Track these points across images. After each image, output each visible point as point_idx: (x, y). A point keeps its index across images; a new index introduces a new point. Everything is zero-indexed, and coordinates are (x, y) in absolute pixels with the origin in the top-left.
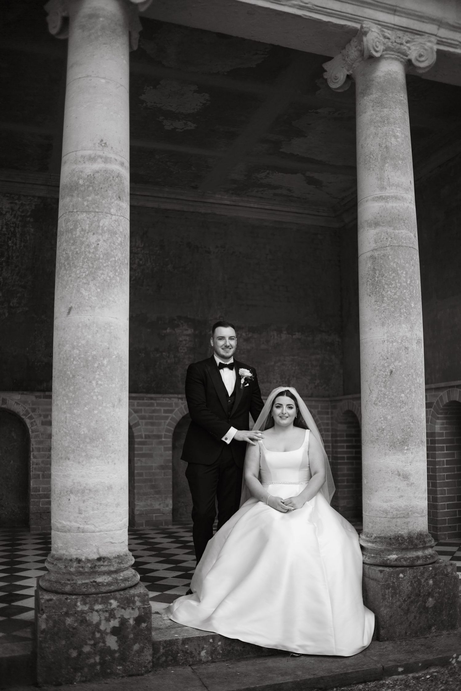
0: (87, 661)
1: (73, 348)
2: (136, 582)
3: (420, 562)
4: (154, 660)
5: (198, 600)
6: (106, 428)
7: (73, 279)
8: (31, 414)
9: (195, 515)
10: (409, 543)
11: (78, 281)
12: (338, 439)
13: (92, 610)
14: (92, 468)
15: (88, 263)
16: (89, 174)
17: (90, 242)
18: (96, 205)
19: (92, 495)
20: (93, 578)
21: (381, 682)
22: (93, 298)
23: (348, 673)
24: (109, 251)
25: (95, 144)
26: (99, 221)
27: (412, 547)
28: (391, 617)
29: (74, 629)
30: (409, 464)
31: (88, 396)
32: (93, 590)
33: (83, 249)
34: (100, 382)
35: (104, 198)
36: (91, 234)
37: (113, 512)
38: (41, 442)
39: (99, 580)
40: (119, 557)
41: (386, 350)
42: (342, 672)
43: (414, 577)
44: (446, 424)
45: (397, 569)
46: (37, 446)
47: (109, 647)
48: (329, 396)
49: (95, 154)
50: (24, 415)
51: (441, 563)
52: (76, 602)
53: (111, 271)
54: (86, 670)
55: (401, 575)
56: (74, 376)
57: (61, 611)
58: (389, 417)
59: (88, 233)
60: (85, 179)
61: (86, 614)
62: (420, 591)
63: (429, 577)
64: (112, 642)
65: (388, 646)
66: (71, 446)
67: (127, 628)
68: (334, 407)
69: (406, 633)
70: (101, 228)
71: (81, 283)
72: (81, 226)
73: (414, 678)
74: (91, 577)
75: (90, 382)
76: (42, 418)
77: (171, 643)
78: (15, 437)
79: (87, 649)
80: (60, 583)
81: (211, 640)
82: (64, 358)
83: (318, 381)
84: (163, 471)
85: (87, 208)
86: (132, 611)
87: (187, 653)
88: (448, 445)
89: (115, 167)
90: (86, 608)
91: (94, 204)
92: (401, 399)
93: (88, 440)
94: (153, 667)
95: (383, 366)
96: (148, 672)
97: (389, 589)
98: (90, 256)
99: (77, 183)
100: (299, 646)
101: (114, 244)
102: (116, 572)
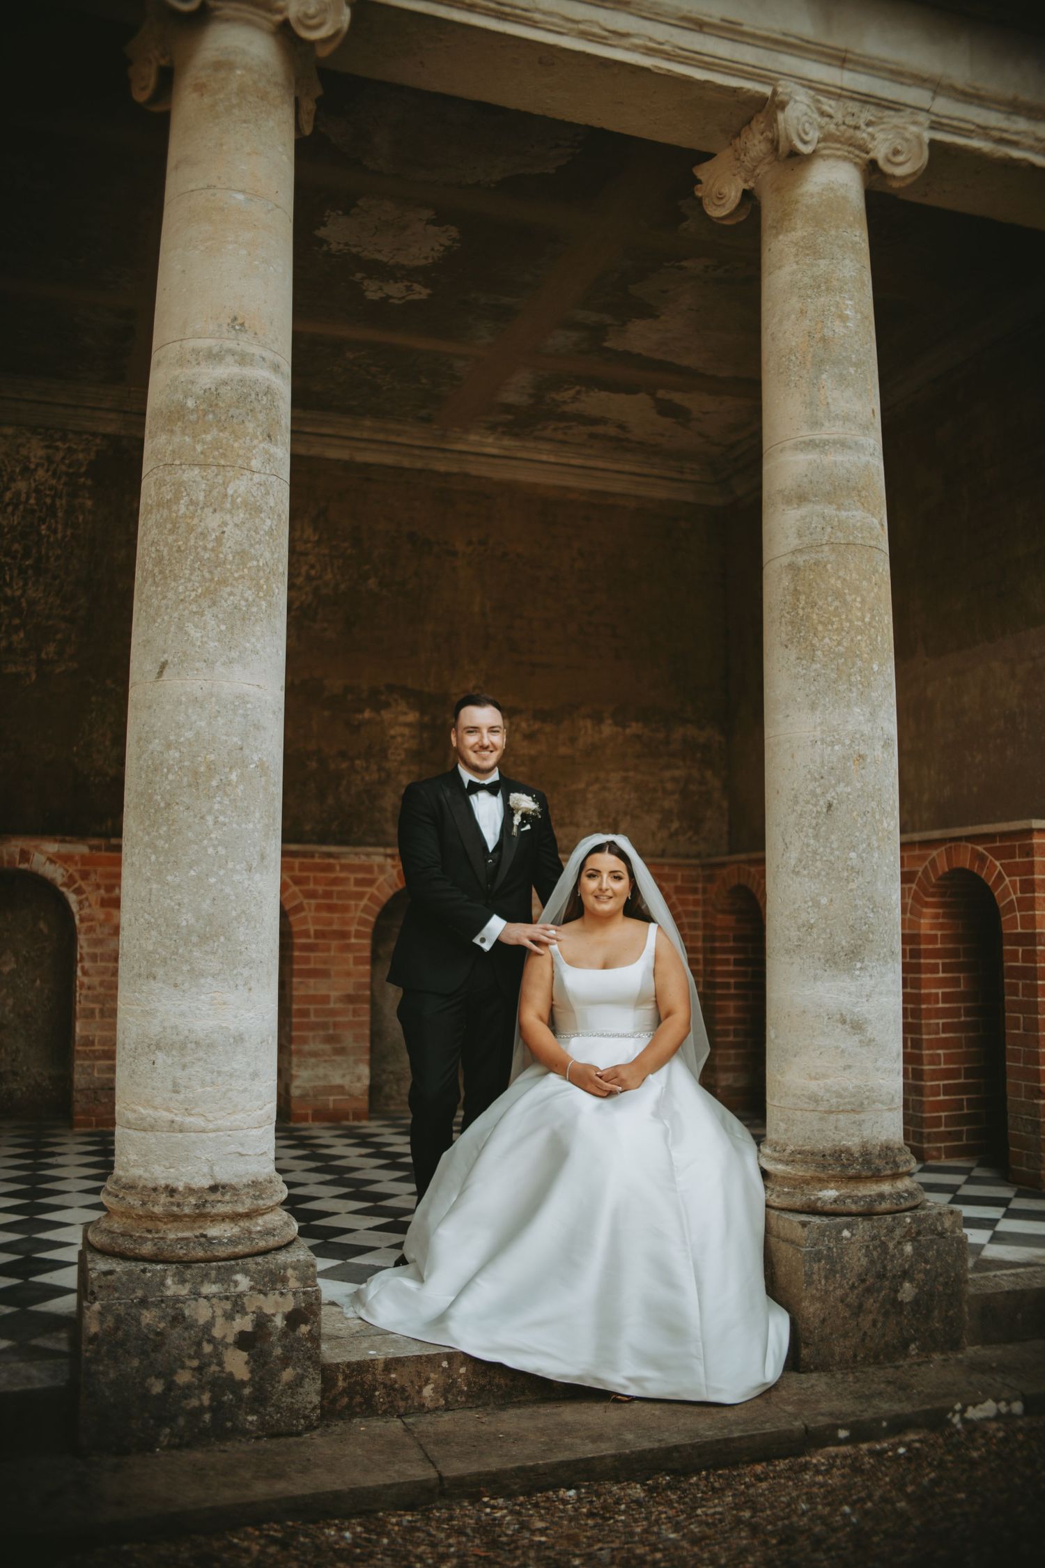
0: (184, 1403)
1: (169, 746)
2: (290, 1238)
3: (885, 1206)
4: (325, 1403)
5: (420, 1278)
6: (234, 914)
7: (170, 603)
8: (80, 883)
9: (415, 1100)
10: (862, 1164)
11: (181, 607)
12: (717, 944)
13: (196, 1295)
14: (203, 997)
15: (202, 571)
16: (208, 387)
17: (206, 528)
18: (221, 451)
19: (201, 1054)
20: (200, 1227)
21: (802, 1460)
22: (212, 644)
23: (732, 1440)
24: (246, 546)
25: (220, 326)
26: (225, 484)
27: (870, 1174)
28: (824, 1321)
29: (158, 1334)
30: (864, 1000)
31: (196, 847)
32: (200, 1253)
33: (192, 542)
34: (221, 819)
35: (237, 438)
36: (208, 511)
37: (245, 1090)
38: (98, 942)
39: (214, 1231)
40: (255, 1184)
41: (818, 760)
42: (720, 1436)
43: (874, 1238)
44: (944, 917)
45: (838, 1220)
46: (92, 950)
47: (231, 1374)
48: (698, 856)
49: (221, 347)
50: (64, 885)
51: (931, 1208)
52: (164, 1278)
53: (250, 589)
54: (181, 1421)
55: (846, 1233)
56: (168, 805)
57: (132, 1297)
58: (824, 901)
59: (202, 508)
60: (198, 398)
61: (184, 1303)
62: (884, 1267)
63: (904, 1237)
64: (237, 1364)
65: (817, 1382)
66: (160, 950)
67: (270, 1334)
68: (709, 879)
69: (855, 1356)
70: (229, 499)
71: (186, 612)
72: (188, 495)
73: (872, 1453)
74: (196, 1226)
75: (202, 818)
76: (102, 892)
77: (362, 1367)
78: (46, 931)
79: (183, 1377)
80: (131, 1236)
81: (445, 1364)
82: (148, 767)
83: (675, 825)
84: (351, 1007)
85: (202, 456)
86: (280, 1300)
87: (395, 1390)
88: (947, 961)
89: (261, 374)
90: (184, 1291)
91: (217, 449)
92: (849, 863)
93: (194, 939)
94: (321, 1417)
95: (813, 793)
96: (310, 1428)
97: (819, 1261)
98: (207, 556)
99: (183, 406)
100: (630, 1379)
101: (257, 533)
102: (248, 1215)
